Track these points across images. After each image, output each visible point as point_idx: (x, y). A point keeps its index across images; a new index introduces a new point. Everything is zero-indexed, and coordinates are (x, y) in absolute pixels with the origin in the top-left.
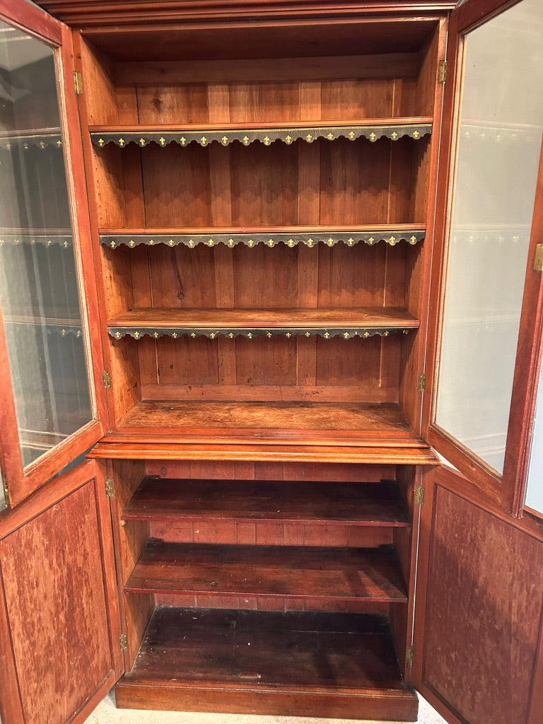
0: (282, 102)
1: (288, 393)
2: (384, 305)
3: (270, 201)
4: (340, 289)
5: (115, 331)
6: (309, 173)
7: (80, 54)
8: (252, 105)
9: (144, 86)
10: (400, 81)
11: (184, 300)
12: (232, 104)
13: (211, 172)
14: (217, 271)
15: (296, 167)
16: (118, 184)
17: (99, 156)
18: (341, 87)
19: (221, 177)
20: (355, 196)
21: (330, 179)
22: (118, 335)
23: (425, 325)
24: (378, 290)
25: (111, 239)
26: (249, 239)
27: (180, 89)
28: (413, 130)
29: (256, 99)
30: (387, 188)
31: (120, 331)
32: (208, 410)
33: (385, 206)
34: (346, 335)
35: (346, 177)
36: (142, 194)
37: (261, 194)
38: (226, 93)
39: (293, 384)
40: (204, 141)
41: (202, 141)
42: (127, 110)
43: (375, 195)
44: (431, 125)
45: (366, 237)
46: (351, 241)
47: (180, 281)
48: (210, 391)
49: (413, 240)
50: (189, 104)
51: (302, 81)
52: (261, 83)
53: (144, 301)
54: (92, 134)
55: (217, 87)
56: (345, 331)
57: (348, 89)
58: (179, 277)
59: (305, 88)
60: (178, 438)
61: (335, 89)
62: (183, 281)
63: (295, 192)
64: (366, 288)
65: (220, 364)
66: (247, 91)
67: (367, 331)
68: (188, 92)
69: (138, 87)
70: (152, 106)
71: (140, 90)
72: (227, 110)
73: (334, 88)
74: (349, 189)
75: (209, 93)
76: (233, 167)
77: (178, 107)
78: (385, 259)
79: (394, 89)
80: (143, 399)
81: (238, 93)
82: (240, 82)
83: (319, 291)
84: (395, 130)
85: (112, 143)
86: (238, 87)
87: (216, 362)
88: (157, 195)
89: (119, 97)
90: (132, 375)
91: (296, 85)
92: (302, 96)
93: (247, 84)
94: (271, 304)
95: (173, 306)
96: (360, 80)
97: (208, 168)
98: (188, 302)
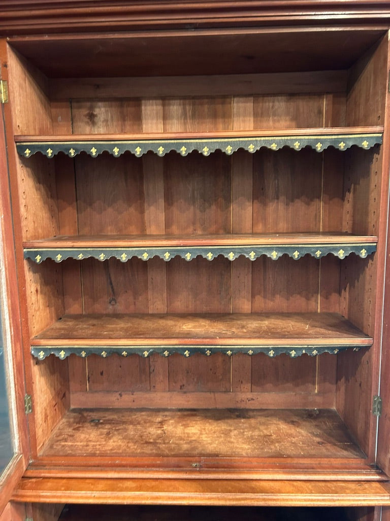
0: (214, 116)
1: (222, 400)
2: (319, 310)
3: (203, 211)
4: (274, 295)
5: (39, 350)
6: (242, 183)
7: (6, 62)
8: (185, 118)
9: (79, 100)
10: (331, 96)
11: (116, 306)
12: (165, 118)
13: (144, 181)
14: (149, 278)
15: (229, 179)
16: (49, 193)
17: (26, 166)
18: (274, 102)
19: (155, 187)
20: (287, 204)
21: (262, 189)
22: (42, 355)
23: (379, 343)
24: (313, 296)
25: (36, 253)
26: (186, 251)
27: (114, 103)
28: (362, 139)
29: (189, 113)
30: (319, 198)
31: (45, 350)
32: (139, 423)
33: (318, 214)
34: (293, 353)
35: (278, 187)
36: (75, 203)
37: (194, 202)
38: (160, 108)
39: (227, 391)
40: (138, 152)
41: (136, 152)
42: (61, 123)
43: (308, 204)
44: (381, 135)
45: (313, 250)
46: (296, 255)
47: (112, 287)
48: (142, 398)
49: (363, 254)
50: (123, 118)
51: (235, 96)
52: (194, 98)
53: (75, 308)
54: (18, 144)
55: (151, 101)
56: (291, 349)
57: (280, 104)
58: (111, 283)
59: (238, 102)
60: (106, 471)
61: (267, 104)
62: (115, 288)
63: (228, 200)
64: (299, 293)
65: (151, 370)
66: (180, 105)
67: (316, 348)
68: (122, 106)
69: (72, 102)
70: (86, 119)
71: (74, 104)
72: (161, 123)
73: (266, 102)
74: (282, 198)
75: (143, 108)
76: (167, 177)
77: (112, 120)
78: (318, 265)
79: (325, 104)
80: (72, 407)
81: (171, 107)
82: (173, 97)
83: (253, 296)
84: (344, 140)
85: (39, 154)
86: (172, 102)
87: (147, 368)
88: (91, 205)
89: (54, 111)
90: (59, 387)
91: (228, 100)
92: (235, 110)
93: (180, 99)
94: (205, 309)
95: (105, 312)
96: (291, 95)
97: (142, 178)
98: (120, 308)
